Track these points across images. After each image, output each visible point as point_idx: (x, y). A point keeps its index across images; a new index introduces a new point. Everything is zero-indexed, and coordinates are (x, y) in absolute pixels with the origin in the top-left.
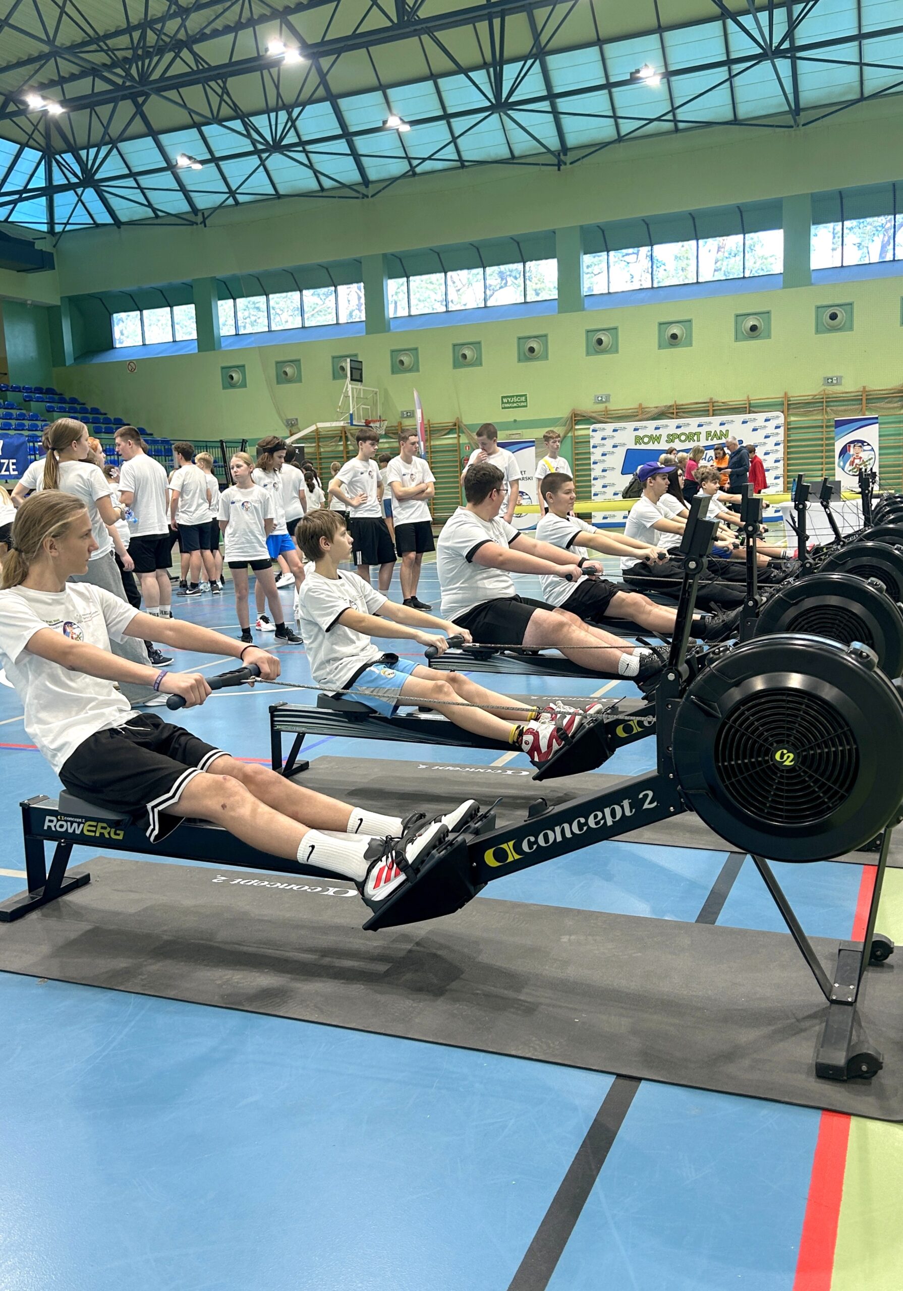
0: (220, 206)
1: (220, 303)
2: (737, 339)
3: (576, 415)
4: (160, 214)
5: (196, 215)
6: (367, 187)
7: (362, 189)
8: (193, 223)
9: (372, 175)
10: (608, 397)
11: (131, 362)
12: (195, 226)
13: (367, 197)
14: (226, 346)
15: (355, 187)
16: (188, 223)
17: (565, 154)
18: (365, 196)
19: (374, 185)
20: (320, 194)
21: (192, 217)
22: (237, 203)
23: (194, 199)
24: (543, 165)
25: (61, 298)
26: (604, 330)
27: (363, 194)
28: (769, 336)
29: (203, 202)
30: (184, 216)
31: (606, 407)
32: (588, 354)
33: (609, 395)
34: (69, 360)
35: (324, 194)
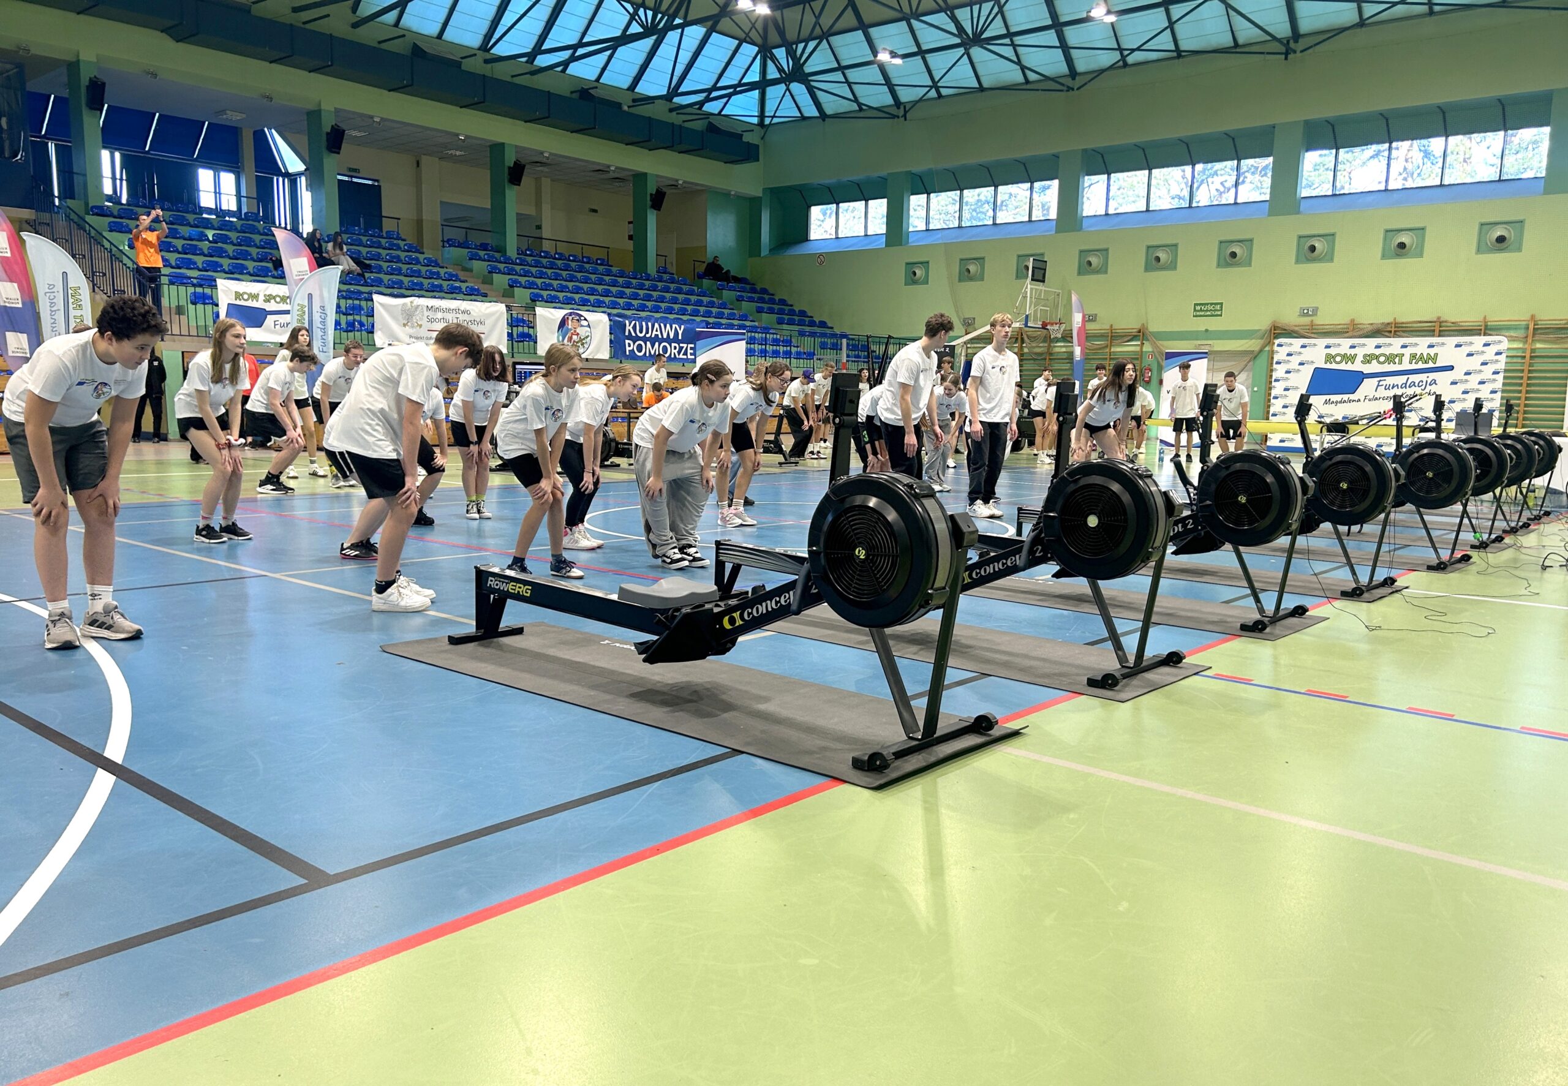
0: (921, 100)
1: (913, 198)
2: (1479, 251)
3: (1276, 328)
4: (864, 107)
5: (899, 108)
6: (1074, 79)
7: (1069, 82)
8: (894, 117)
9: (1081, 66)
10: (1315, 310)
11: (821, 254)
12: (896, 119)
13: (1073, 89)
14: (913, 242)
15: (1060, 80)
16: (887, 116)
17: (1296, 41)
18: (1070, 89)
19: (1082, 77)
20: (1025, 87)
21: (894, 111)
22: (940, 96)
23: (898, 92)
24: (1268, 53)
25: (764, 189)
26: (1319, 236)
27: (1068, 87)
28: (1519, 249)
29: (905, 95)
30: (885, 110)
31: (1312, 321)
32: (1297, 261)
33: (1317, 308)
34: (765, 251)
35: (1028, 87)
